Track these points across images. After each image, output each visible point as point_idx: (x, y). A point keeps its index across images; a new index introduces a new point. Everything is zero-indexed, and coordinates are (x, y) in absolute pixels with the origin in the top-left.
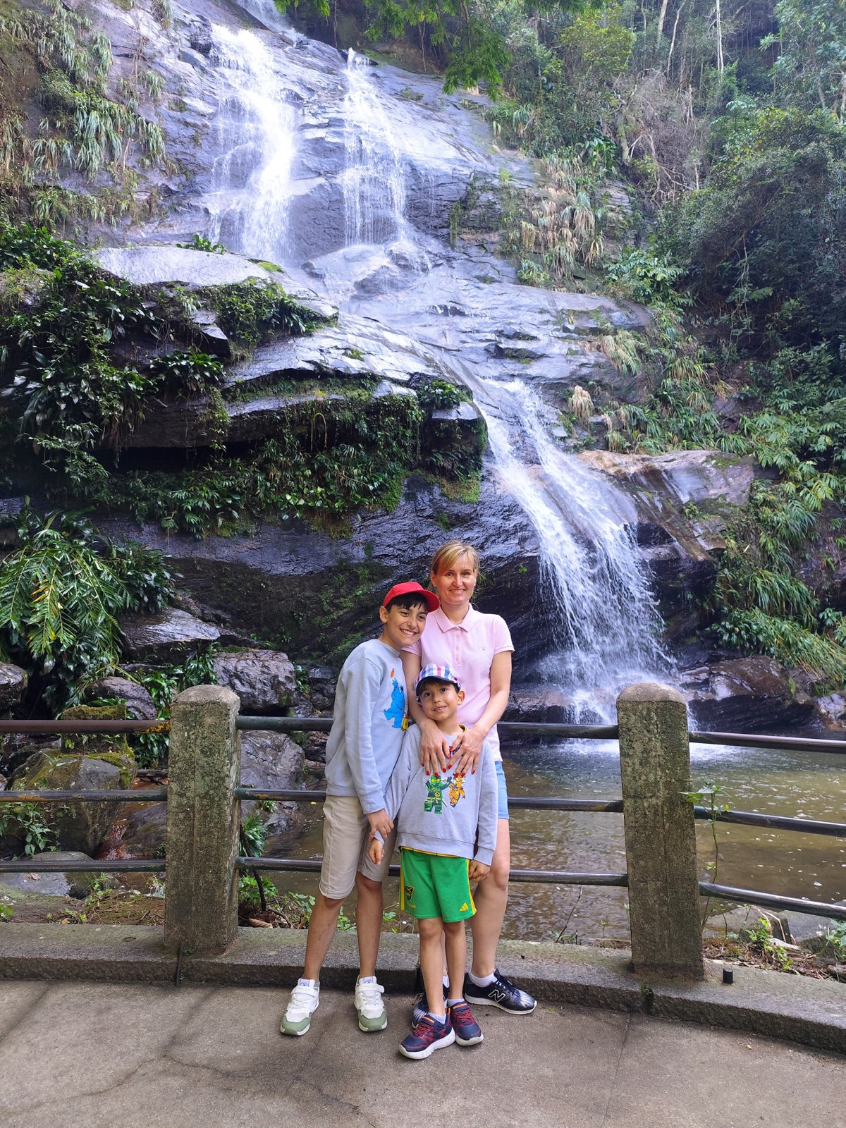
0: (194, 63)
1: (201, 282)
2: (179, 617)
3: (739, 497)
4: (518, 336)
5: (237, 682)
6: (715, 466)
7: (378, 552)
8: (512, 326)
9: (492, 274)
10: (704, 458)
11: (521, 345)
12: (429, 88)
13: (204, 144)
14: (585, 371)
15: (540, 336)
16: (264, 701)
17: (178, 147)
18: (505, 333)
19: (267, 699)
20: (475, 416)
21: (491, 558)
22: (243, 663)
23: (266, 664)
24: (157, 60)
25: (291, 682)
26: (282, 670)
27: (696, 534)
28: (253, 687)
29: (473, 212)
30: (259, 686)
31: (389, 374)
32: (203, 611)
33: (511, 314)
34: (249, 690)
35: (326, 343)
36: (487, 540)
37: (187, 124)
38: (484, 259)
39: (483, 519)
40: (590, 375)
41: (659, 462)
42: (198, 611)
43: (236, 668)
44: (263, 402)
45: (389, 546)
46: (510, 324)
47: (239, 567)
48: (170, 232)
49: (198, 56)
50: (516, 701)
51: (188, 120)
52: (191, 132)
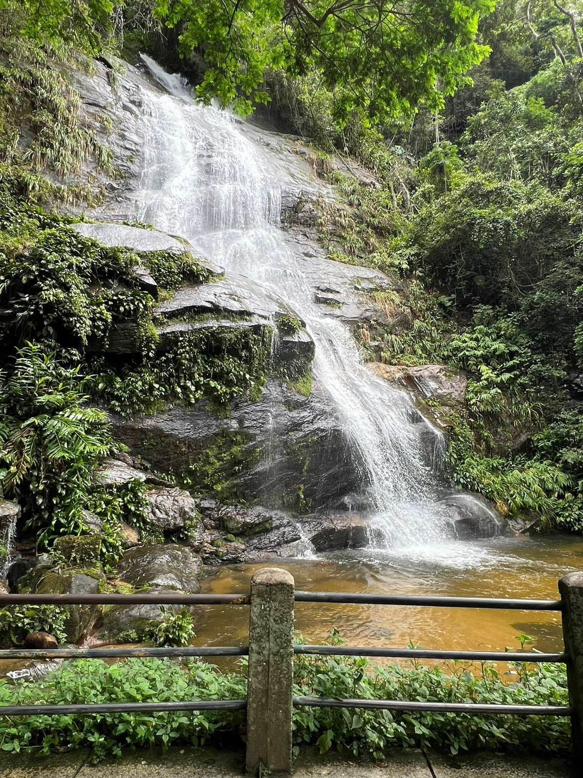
0: (132, 112)
1: (141, 248)
2: (119, 466)
3: (460, 394)
4: (328, 290)
5: (157, 510)
6: (445, 375)
7: (247, 424)
8: (325, 284)
9: (312, 252)
10: (438, 370)
11: (330, 296)
12: (274, 140)
13: (136, 160)
14: (368, 314)
15: (341, 292)
16: (175, 524)
17: (120, 162)
18: (321, 288)
19: (177, 523)
20: (309, 340)
21: (318, 429)
22: (160, 498)
23: (176, 498)
24: (109, 109)
25: (192, 511)
26: (186, 503)
27: (436, 417)
28: (167, 514)
29: (300, 214)
30: (171, 513)
31: (257, 312)
32: (134, 461)
33: (323, 277)
34: (165, 516)
35: (218, 291)
36: (315, 418)
37: (126, 148)
38: (306, 243)
39: (313, 404)
40: (371, 316)
41: (412, 371)
42: (131, 462)
43: (156, 502)
44: (178, 326)
45: (255, 420)
46: (324, 283)
47: (158, 433)
48: (113, 213)
49: (134, 108)
50: (333, 523)
51: (128, 146)
52: (128, 153)
